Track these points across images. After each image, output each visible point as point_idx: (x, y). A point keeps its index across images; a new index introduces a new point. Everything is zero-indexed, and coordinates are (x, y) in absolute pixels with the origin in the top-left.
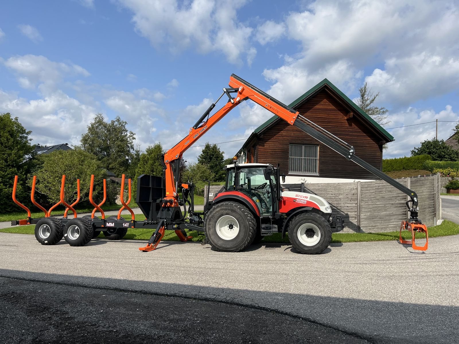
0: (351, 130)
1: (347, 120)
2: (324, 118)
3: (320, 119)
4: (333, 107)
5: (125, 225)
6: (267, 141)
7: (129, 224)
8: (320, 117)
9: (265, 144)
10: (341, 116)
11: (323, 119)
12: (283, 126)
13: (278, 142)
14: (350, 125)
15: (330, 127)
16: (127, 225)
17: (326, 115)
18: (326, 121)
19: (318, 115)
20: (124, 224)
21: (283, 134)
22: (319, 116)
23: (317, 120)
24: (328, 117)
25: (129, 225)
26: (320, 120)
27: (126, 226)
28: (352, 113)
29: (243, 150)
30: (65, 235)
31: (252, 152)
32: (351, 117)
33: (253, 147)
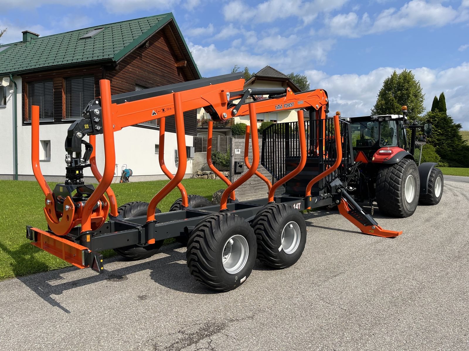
0: (179, 80)
1: (177, 68)
2: (162, 60)
3: (158, 59)
4: (168, 50)
6: (114, 76)
8: (159, 57)
9: (113, 80)
10: (173, 62)
12: (129, 59)
13: (125, 79)
14: (179, 75)
15: (166, 72)
17: (163, 57)
18: (163, 64)
20: (294, 205)
21: (130, 69)
22: (157, 56)
24: (164, 60)
25: (300, 205)
26: (159, 62)
27: (297, 208)
28: (186, 62)
29: (9, 78)
30: (280, 249)
31: (62, 86)
32: (185, 65)
33: (64, 78)
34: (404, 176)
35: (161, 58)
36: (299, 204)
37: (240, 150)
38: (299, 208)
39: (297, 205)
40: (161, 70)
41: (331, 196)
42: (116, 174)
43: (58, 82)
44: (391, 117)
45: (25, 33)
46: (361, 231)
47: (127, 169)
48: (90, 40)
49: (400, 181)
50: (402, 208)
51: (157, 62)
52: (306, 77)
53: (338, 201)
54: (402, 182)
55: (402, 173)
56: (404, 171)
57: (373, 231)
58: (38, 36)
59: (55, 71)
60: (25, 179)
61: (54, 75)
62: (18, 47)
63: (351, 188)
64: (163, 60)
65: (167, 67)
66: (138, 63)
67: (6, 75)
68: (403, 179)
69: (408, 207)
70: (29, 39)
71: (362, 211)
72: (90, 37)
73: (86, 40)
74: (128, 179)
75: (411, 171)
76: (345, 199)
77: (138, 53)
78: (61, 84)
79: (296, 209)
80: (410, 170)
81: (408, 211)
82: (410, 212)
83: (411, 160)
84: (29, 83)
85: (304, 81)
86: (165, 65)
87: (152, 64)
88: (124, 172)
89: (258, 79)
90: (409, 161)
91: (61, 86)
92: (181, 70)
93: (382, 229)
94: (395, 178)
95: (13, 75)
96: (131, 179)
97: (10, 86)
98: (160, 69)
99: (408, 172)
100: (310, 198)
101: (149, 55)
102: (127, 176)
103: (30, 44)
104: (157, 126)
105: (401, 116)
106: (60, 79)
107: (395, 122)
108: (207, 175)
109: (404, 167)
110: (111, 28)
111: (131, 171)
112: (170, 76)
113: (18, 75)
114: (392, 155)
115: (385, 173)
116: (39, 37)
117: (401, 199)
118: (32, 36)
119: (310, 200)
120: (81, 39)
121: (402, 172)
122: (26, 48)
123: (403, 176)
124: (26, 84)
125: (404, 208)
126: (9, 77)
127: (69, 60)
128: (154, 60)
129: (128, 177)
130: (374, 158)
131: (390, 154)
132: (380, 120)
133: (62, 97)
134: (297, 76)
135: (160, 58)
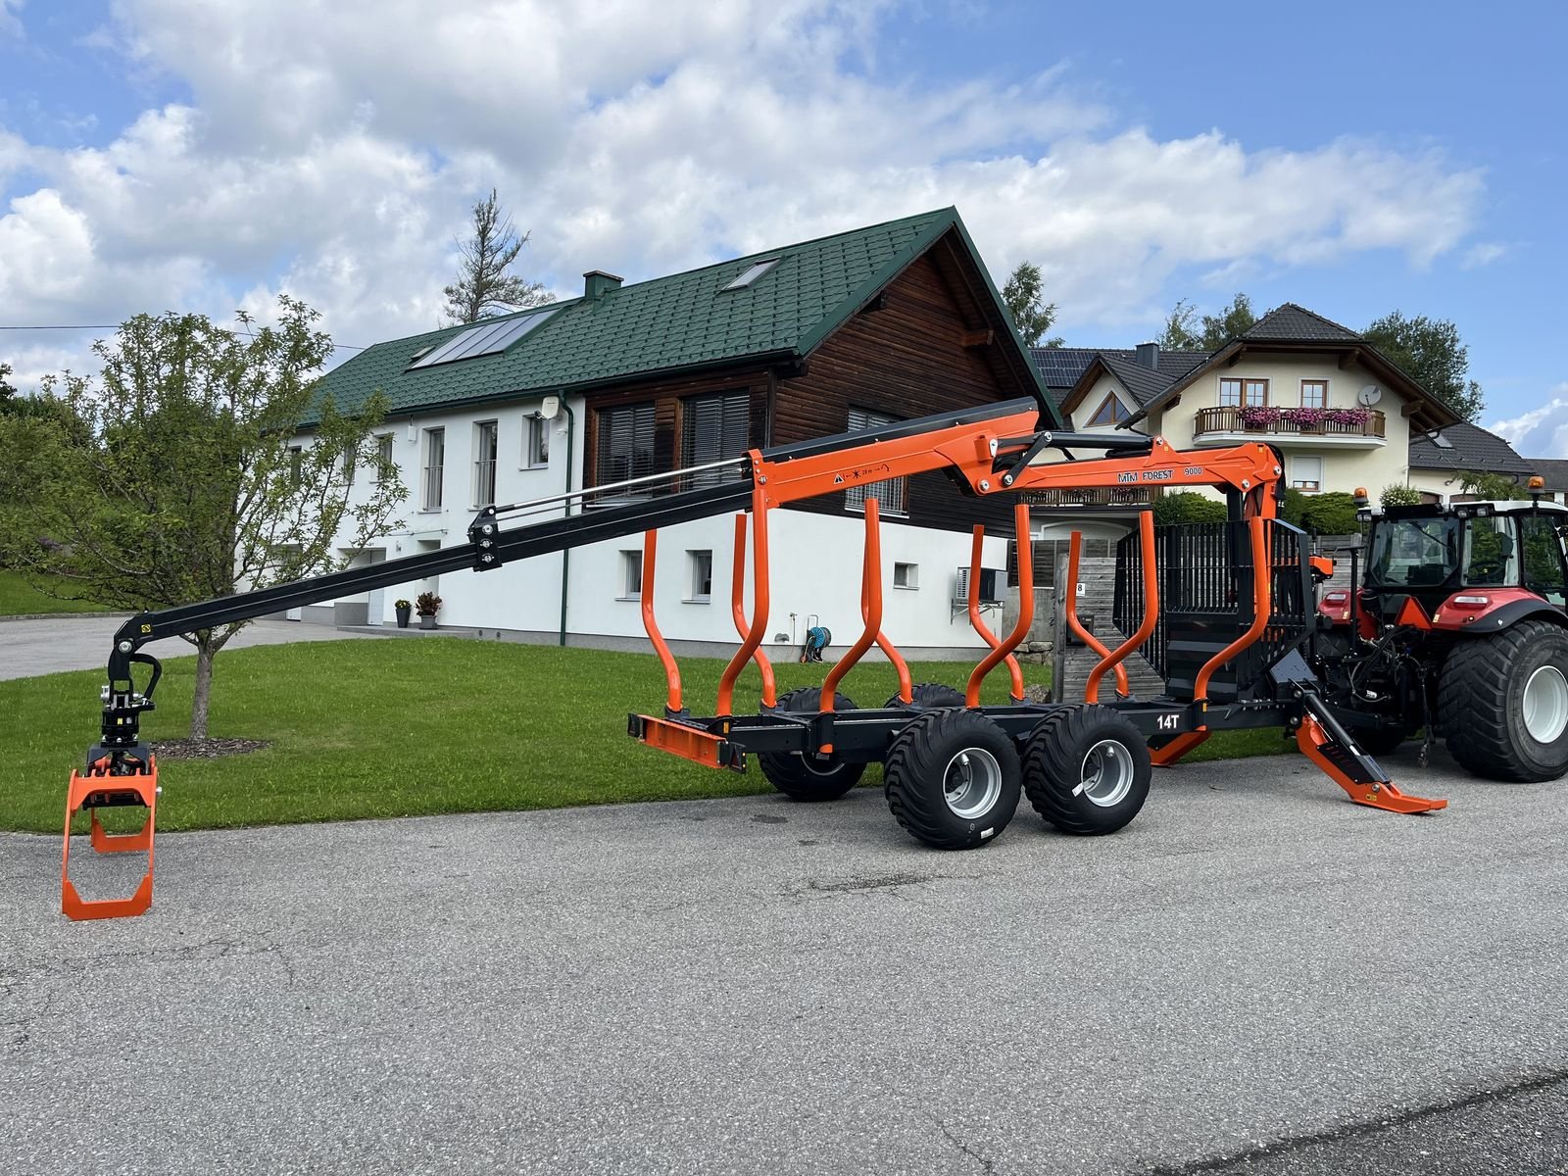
1: (967, 350)
2: (923, 333)
3: (914, 333)
5: (1164, 722)
7: (1178, 716)
8: (916, 326)
10: (956, 334)
11: (920, 335)
12: (836, 340)
13: (822, 394)
15: (933, 364)
16: (1172, 720)
17: (927, 324)
18: (926, 342)
19: (909, 321)
20: (1160, 719)
21: (835, 368)
22: (912, 325)
23: (909, 337)
24: (929, 332)
25: (1178, 719)
26: (914, 339)
27: (1169, 725)
28: (991, 333)
29: (556, 400)
30: (1077, 791)
31: (675, 417)
32: (989, 342)
33: (681, 398)
34: (1516, 668)
35: (921, 329)
36: (1175, 717)
37: (1083, 585)
38: (1175, 726)
39: (1168, 719)
40: (920, 360)
41: (1278, 707)
42: (791, 638)
43: (667, 408)
44: (1492, 505)
45: (591, 277)
46: (1349, 799)
47: (819, 627)
48: (743, 295)
49: (1501, 681)
50: (1511, 754)
51: (908, 340)
52: (1454, 325)
53: (1296, 719)
54: (1506, 683)
55: (1508, 659)
56: (1516, 657)
57: (1374, 798)
58: (620, 281)
59: (659, 383)
60: (580, 644)
61: (659, 391)
62: (576, 314)
63: (1372, 694)
64: (928, 334)
65: (938, 349)
66: (857, 348)
67: (550, 391)
68: (1513, 675)
69: (1536, 754)
70: (599, 292)
71: (1352, 748)
72: (744, 287)
73: (734, 295)
74: (819, 655)
75: (1548, 654)
76: (1312, 716)
77: (860, 324)
78: (672, 414)
79: (1165, 728)
80: (1543, 653)
81: (1532, 765)
82: (1542, 766)
83: (1548, 626)
84: (599, 410)
85: (1446, 340)
86: (933, 348)
87: (894, 349)
88: (809, 634)
89: (1249, 350)
90: (1538, 628)
91: (672, 417)
92: (978, 352)
93: (1398, 794)
94: (1488, 672)
95: (567, 394)
96: (828, 655)
97: (558, 419)
98: (913, 358)
99: (1534, 656)
100: (1205, 705)
101: (889, 324)
102: (818, 644)
103: (603, 305)
104: (903, 514)
105: (1529, 504)
106: (673, 400)
107: (1511, 519)
108: (1042, 652)
109: (1517, 644)
110: (796, 258)
111: (829, 632)
112: (945, 374)
113: (577, 392)
114: (1487, 611)
115: (1463, 657)
116: (623, 284)
117: (1506, 730)
118: (607, 285)
119: (1205, 710)
120: (722, 292)
121: (1510, 656)
122: (592, 318)
123: (1510, 668)
124: (593, 412)
125: (1518, 754)
126: (558, 396)
127: (694, 353)
128: (903, 335)
129: (821, 649)
130: (1437, 617)
131: (1483, 607)
132: (1463, 514)
133: (672, 445)
134: (1417, 323)
135: (918, 328)
